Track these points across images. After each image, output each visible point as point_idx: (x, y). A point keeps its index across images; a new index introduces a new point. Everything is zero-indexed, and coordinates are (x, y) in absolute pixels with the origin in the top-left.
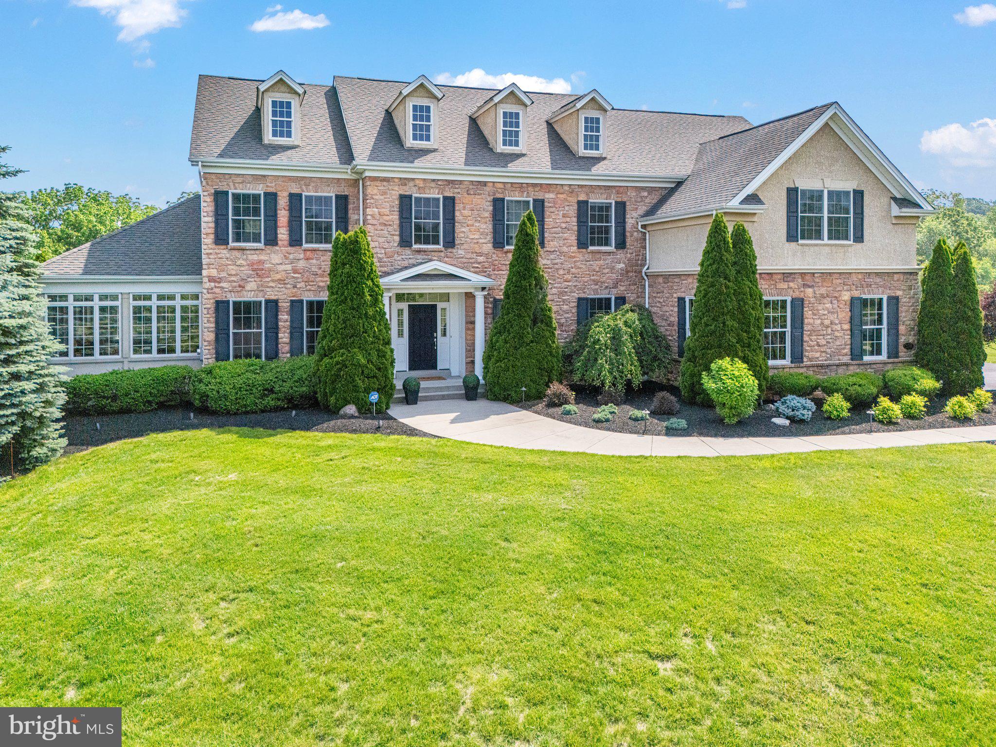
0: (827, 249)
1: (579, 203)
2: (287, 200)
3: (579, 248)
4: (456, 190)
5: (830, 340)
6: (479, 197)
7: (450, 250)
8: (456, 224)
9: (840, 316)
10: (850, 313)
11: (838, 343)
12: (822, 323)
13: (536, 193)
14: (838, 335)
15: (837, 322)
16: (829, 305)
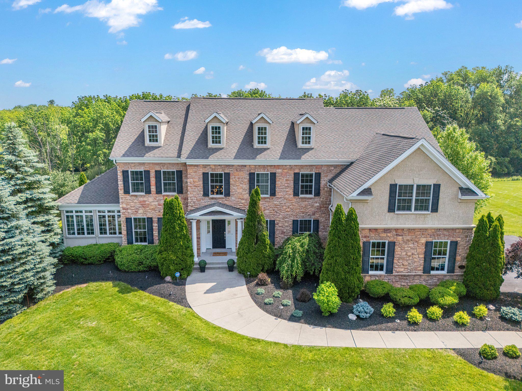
0: (413, 216)
1: (295, 174)
2: (154, 173)
3: (294, 196)
4: (231, 170)
5: (411, 263)
6: (242, 172)
7: (227, 197)
8: (231, 185)
9: (418, 251)
10: (425, 249)
11: (416, 264)
12: (406, 254)
13: (272, 170)
14: (416, 260)
15: (416, 254)
16: (411, 245)
